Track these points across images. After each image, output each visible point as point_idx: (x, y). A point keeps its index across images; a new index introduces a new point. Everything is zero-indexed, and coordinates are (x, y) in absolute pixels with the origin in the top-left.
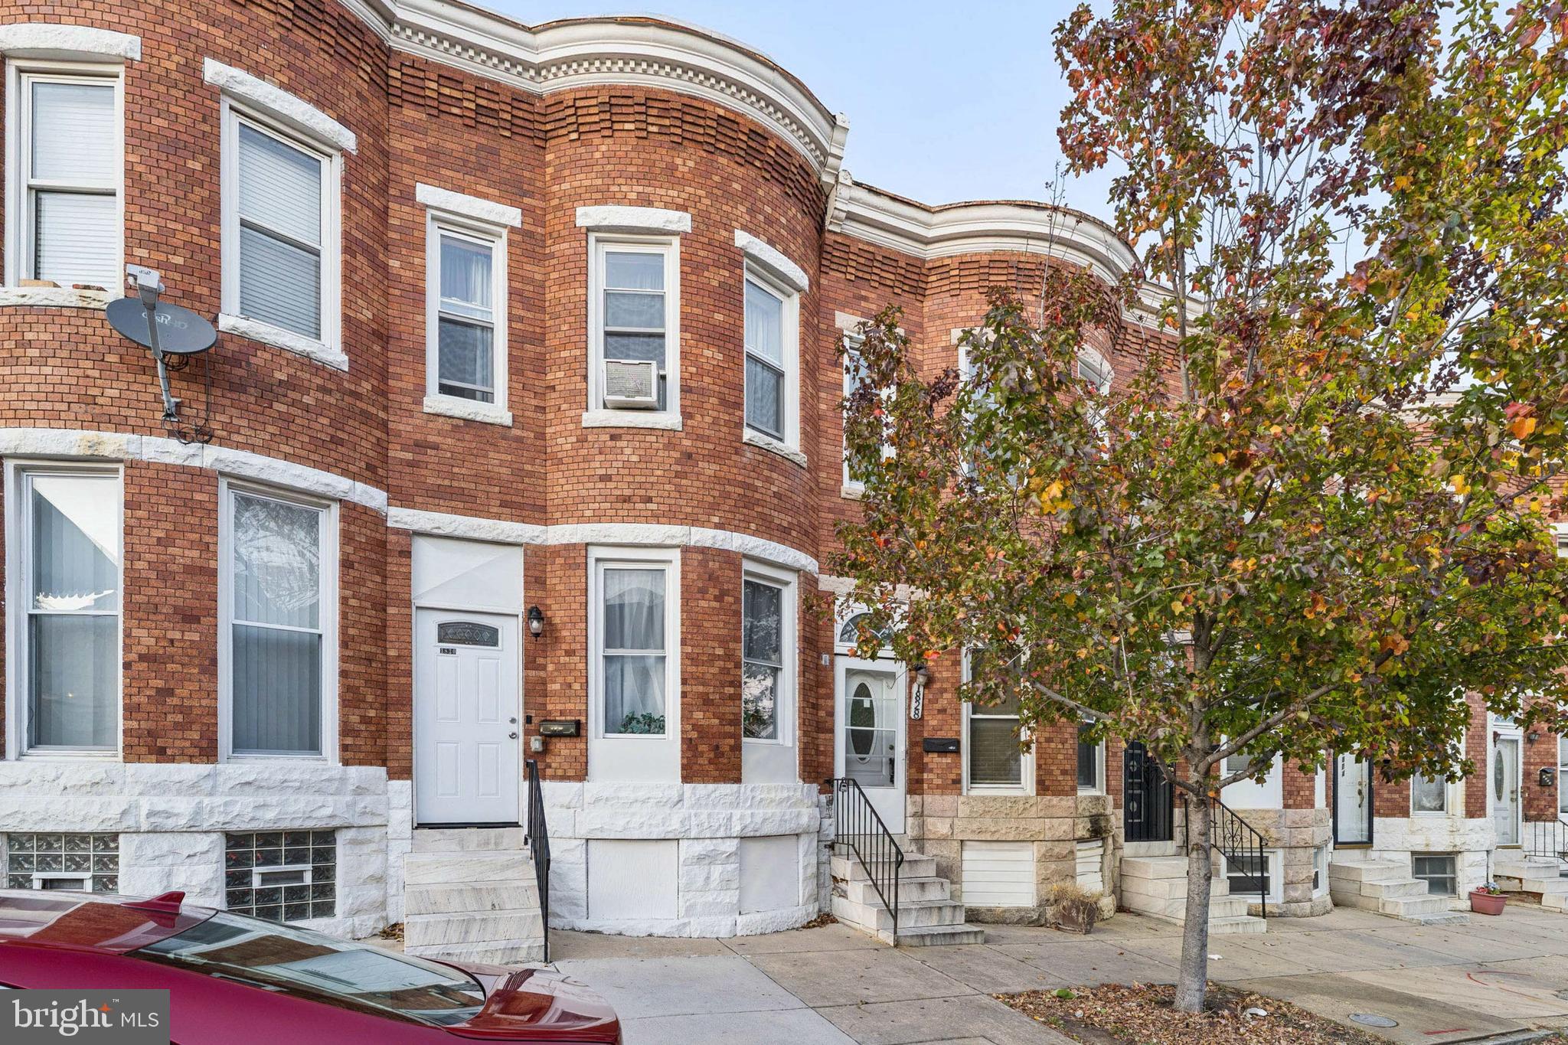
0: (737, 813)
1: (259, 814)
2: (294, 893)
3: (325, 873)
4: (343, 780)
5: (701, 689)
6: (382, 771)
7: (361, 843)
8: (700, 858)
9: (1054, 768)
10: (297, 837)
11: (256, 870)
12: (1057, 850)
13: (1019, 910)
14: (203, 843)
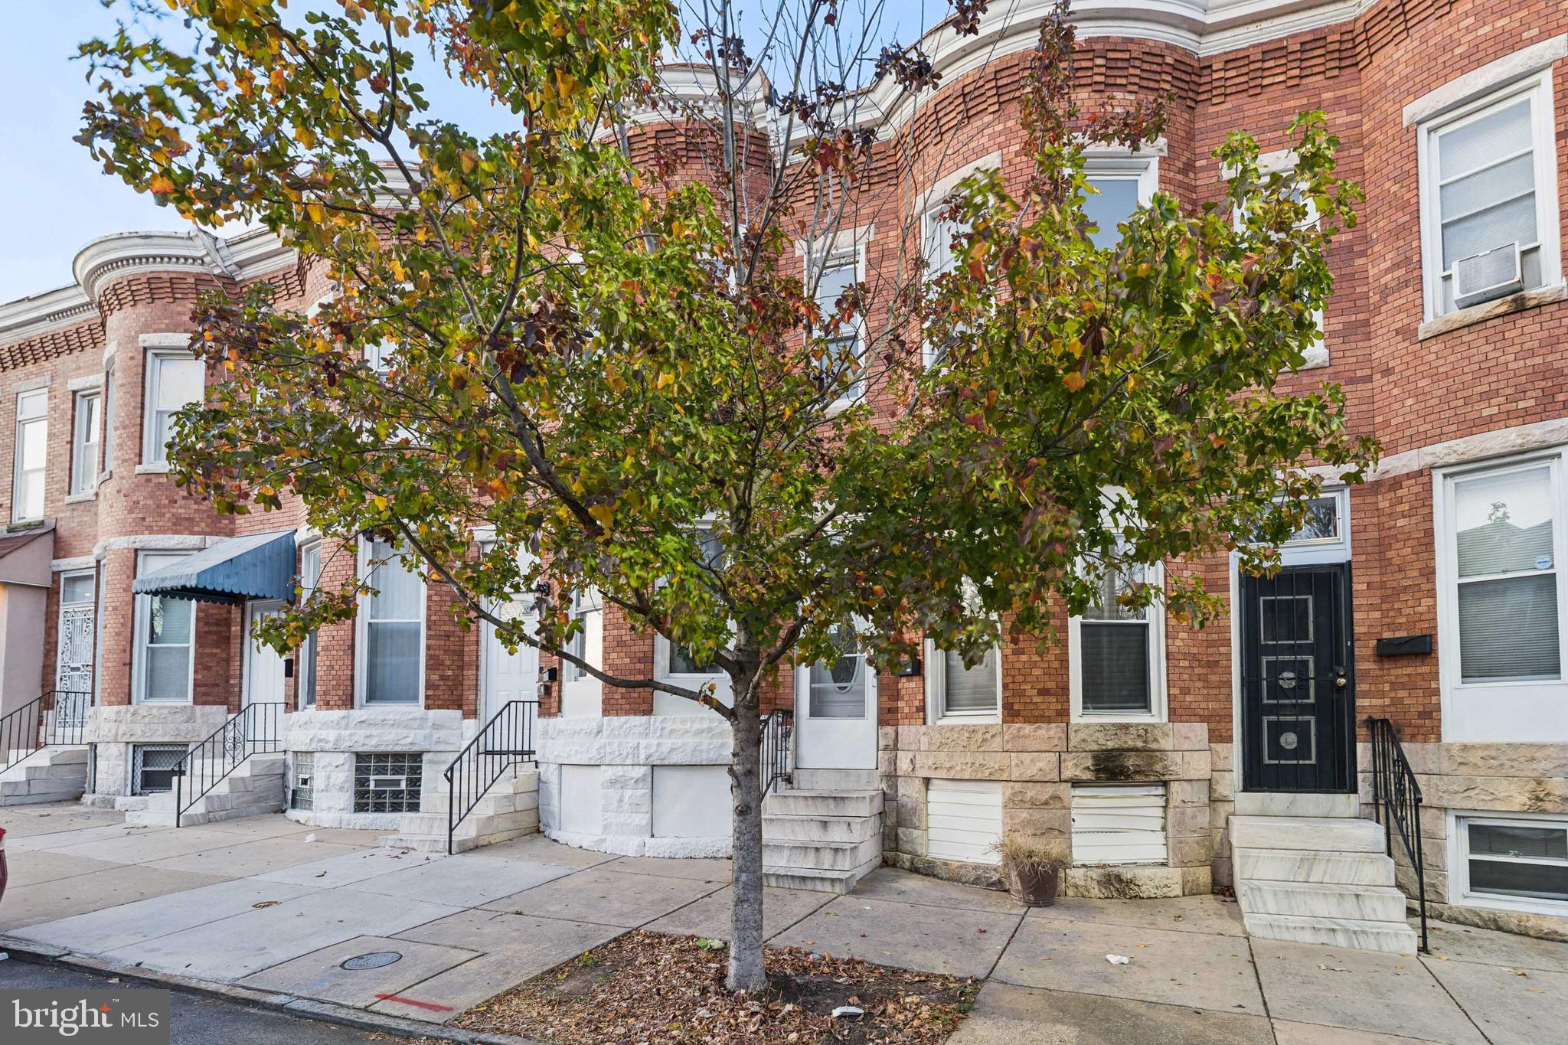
0: (644, 742)
1: (367, 741)
2: (397, 794)
3: (414, 783)
4: (424, 719)
5: (615, 632)
6: (459, 713)
7: (438, 763)
8: (613, 783)
9: (1028, 687)
10: (398, 756)
11: (372, 777)
12: (1030, 794)
13: (976, 868)
14: (341, 758)
